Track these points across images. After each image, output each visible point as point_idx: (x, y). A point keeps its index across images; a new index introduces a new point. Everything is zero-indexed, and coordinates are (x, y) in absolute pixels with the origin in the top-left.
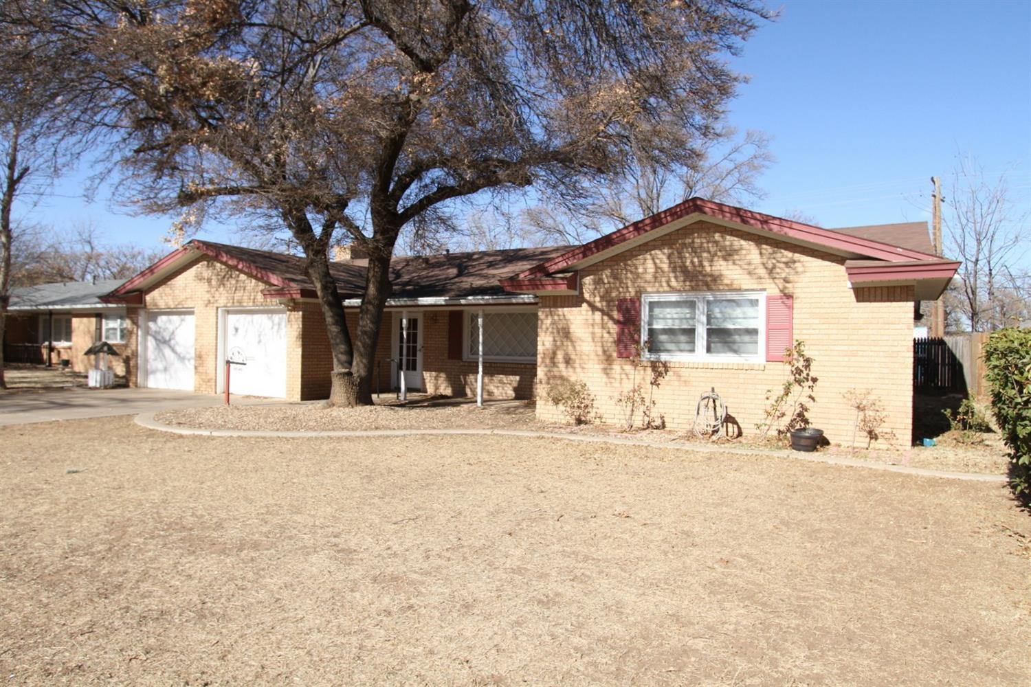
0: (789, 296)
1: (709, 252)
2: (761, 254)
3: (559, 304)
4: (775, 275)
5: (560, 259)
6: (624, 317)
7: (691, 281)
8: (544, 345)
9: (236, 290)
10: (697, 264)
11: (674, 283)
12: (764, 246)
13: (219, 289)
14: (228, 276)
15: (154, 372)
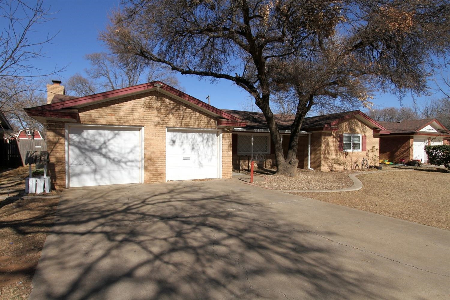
0: (365, 136)
1: (354, 124)
2: (362, 125)
3: (326, 135)
4: (363, 131)
5: (334, 122)
6: (340, 140)
8: (323, 148)
10: (352, 127)
11: (349, 131)
13: (168, 116)
14: (176, 108)
15: (78, 175)
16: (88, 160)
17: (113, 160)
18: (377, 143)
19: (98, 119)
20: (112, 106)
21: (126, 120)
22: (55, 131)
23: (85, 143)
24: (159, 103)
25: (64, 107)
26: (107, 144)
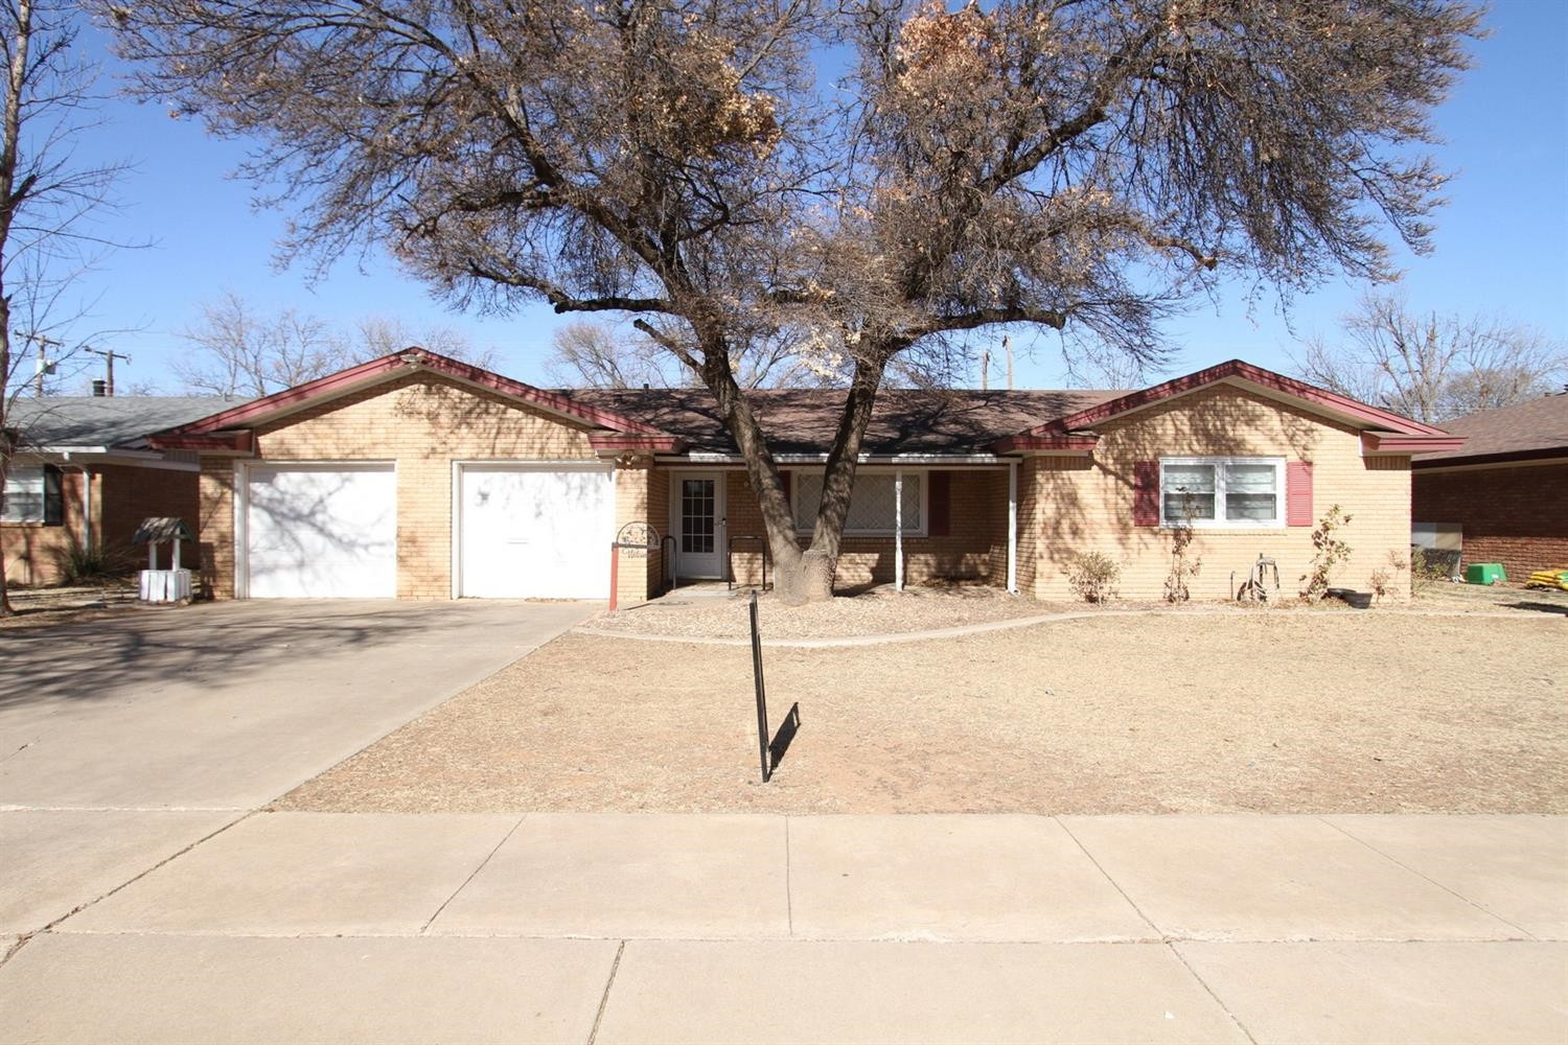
0: (1310, 464)
1: (1231, 416)
2: (1282, 420)
3: (1063, 466)
4: (1295, 443)
5: (1084, 415)
6: (1142, 481)
7: (1213, 445)
8: (1044, 513)
9: (498, 433)
10: (1219, 427)
11: (1196, 447)
12: (1285, 414)
13: (456, 431)
14: (478, 410)
15: (268, 570)
16: (287, 540)
17: (340, 541)
18: (1390, 492)
19: (295, 447)
20: (326, 416)
21: (356, 446)
22: (215, 476)
23: (281, 502)
24: (433, 403)
25: (220, 426)
26: (327, 502)
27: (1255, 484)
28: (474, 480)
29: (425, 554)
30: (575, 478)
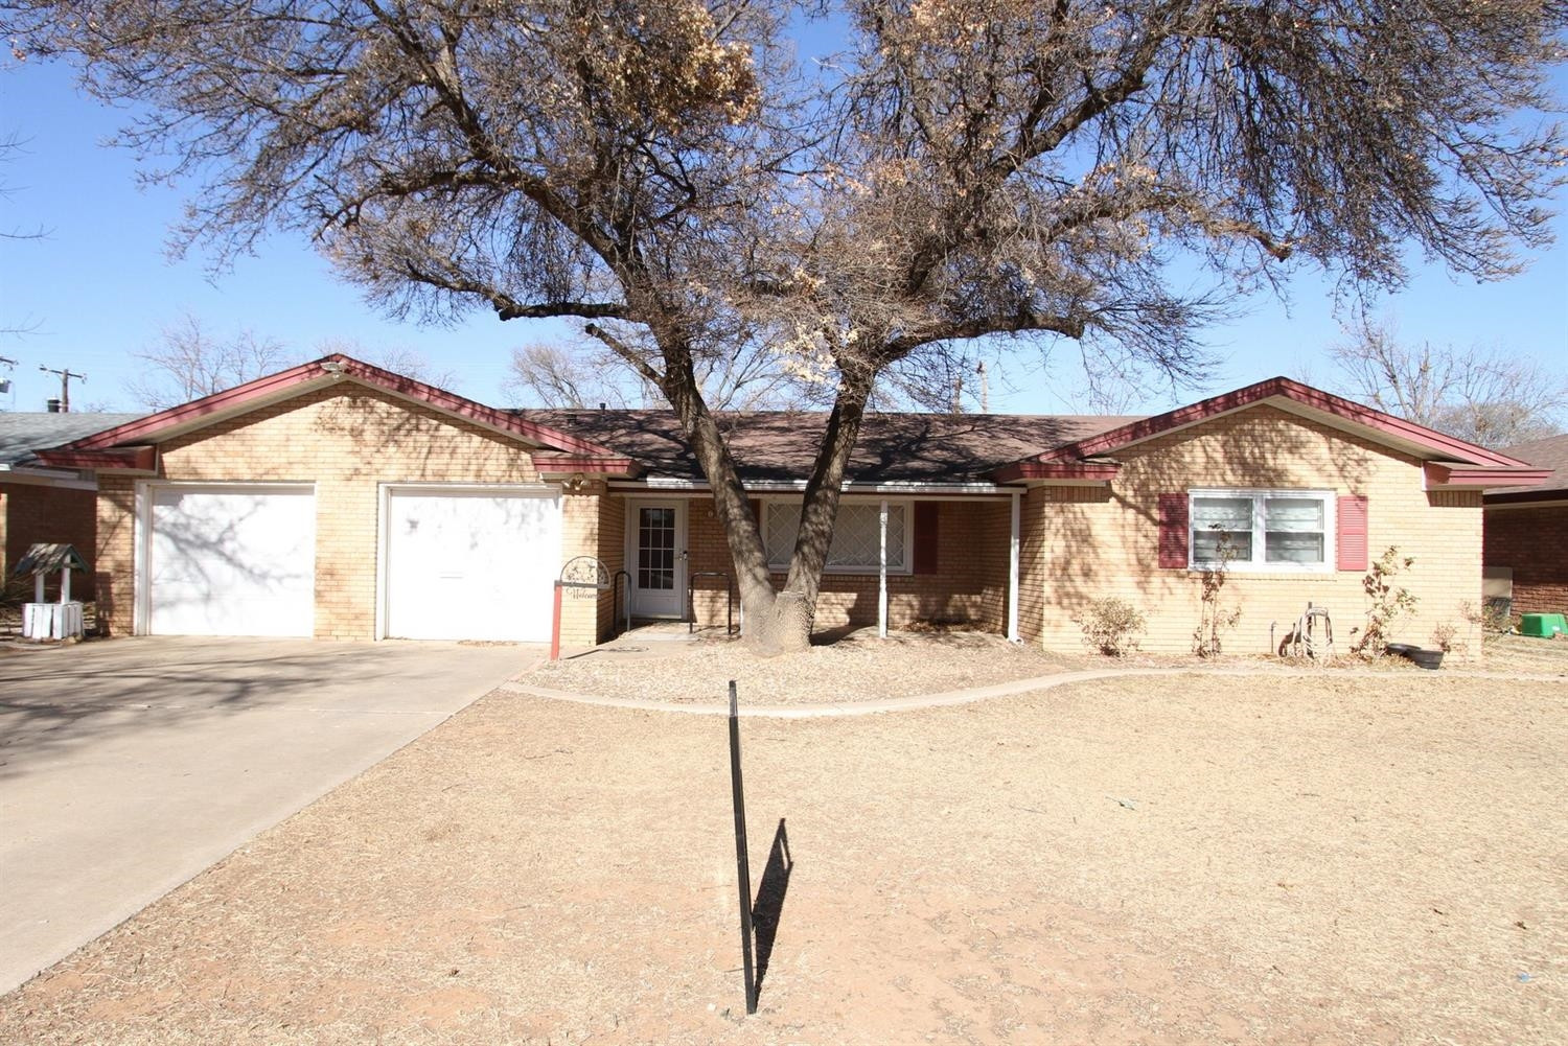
0: (1363, 499)
1: (1272, 442)
2: (1330, 448)
3: (1076, 498)
4: (1346, 474)
5: (1101, 439)
6: (1168, 515)
7: (1251, 476)
8: (1052, 551)
9: (429, 452)
10: (1258, 455)
11: (1230, 477)
12: (1334, 440)
13: (382, 449)
14: (407, 426)
15: (170, 604)
16: (192, 569)
17: (251, 572)
18: (1459, 533)
19: (203, 466)
20: (237, 431)
21: (269, 466)
22: (113, 498)
23: (187, 527)
24: (358, 417)
25: (118, 442)
26: (236, 528)
27: (1297, 521)
28: (403, 506)
29: (347, 588)
30: (516, 505)
